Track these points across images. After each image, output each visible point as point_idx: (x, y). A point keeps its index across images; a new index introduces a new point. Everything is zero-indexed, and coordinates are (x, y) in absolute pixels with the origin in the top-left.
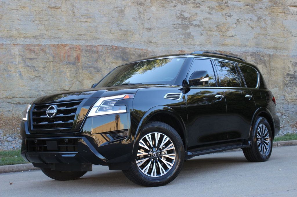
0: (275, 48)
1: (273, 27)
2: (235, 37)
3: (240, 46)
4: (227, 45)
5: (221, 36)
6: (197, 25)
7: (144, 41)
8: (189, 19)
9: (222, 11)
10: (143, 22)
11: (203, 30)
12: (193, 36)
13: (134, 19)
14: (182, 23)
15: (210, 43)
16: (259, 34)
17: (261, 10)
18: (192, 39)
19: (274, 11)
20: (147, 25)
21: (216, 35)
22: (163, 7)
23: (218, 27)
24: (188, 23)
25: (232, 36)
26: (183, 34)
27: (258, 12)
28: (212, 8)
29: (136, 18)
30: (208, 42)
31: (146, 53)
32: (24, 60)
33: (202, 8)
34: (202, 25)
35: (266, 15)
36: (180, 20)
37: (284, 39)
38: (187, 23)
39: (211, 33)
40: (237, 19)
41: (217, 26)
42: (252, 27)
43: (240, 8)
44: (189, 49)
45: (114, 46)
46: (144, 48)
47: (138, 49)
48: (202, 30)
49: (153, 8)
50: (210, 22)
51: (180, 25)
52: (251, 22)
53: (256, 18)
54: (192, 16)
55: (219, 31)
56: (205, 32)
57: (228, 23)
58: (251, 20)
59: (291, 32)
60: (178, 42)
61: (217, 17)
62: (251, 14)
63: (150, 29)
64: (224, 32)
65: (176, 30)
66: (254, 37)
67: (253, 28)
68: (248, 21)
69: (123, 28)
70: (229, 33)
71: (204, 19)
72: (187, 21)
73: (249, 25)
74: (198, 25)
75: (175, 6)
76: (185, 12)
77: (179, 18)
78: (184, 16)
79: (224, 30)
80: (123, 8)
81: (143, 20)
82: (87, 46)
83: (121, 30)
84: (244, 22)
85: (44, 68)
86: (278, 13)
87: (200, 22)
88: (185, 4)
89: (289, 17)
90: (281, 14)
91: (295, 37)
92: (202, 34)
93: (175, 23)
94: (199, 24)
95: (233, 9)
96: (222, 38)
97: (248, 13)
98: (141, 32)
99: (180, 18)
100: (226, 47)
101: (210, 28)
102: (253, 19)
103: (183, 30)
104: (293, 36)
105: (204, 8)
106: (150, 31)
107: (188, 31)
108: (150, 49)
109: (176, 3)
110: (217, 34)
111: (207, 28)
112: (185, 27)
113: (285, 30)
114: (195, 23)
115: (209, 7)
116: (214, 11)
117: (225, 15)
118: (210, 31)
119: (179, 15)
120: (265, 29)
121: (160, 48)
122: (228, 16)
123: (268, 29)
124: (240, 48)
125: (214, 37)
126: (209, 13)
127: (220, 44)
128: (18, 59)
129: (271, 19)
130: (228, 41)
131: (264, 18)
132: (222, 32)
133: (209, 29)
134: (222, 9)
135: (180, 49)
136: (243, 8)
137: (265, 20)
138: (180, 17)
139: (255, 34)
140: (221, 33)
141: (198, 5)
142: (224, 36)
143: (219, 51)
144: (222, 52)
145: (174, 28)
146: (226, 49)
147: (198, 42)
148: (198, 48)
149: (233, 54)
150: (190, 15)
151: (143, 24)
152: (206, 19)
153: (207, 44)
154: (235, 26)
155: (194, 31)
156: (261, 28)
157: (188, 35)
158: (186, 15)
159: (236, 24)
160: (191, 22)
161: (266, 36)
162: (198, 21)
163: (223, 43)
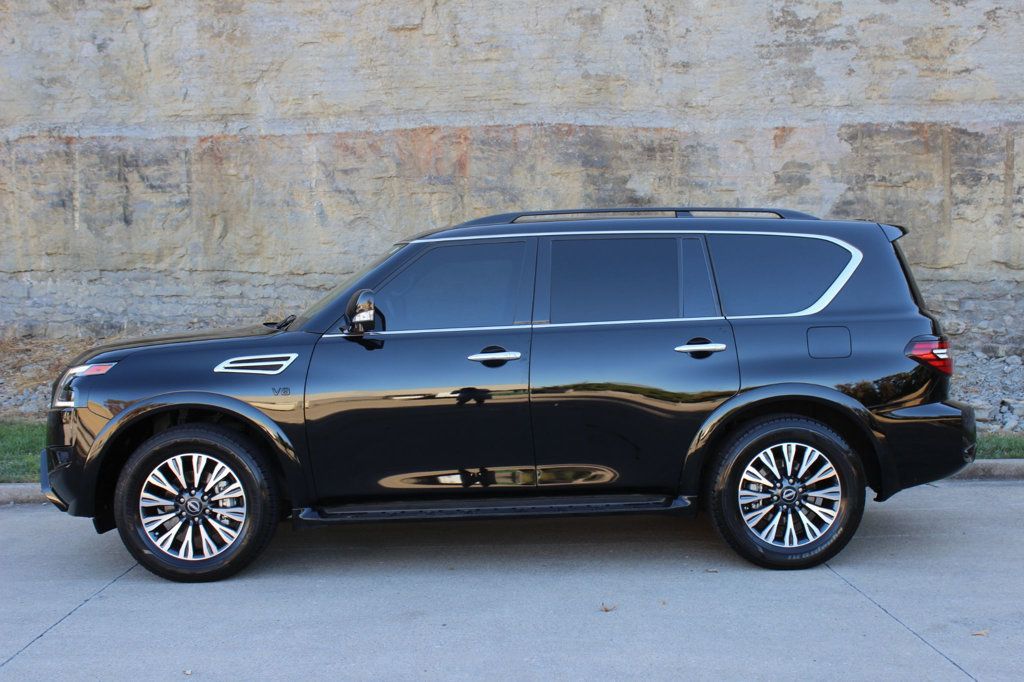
2: (979, 71)
3: (994, 101)
4: (947, 102)
5: (922, 74)
6: (836, 43)
7: (668, 104)
8: (814, 23)
10: (665, 46)
11: (857, 58)
12: (820, 79)
13: (631, 39)
14: (788, 38)
15: (880, 97)
18: (816, 91)
20: (675, 55)
21: (903, 72)
23: (915, 43)
24: (809, 39)
25: (967, 70)
26: (790, 74)
29: (638, 36)
30: (875, 94)
31: (670, 139)
32: (330, 176)
34: (855, 42)
36: (783, 30)
38: (804, 38)
39: (888, 65)
40: (988, 9)
41: (908, 42)
44: (808, 121)
45: (564, 125)
46: (667, 124)
47: (646, 129)
48: (853, 59)
50: (883, 27)
51: (782, 45)
54: (825, 15)
55: (917, 58)
56: (864, 63)
57: (953, 26)
60: (772, 101)
61: (913, 10)
63: (686, 65)
64: (936, 58)
65: (767, 62)
69: (593, 69)
70: (954, 62)
71: (861, 21)
72: (805, 32)
74: (842, 42)
76: (801, 3)
77: (778, 23)
78: (794, 15)
79: (935, 51)
80: (598, 11)
81: (663, 40)
82: (488, 129)
83: (586, 76)
84: (1015, 16)
85: (375, 194)
87: (851, 30)
92: (851, 71)
93: (765, 42)
94: (845, 37)
96: (928, 79)
98: (657, 77)
99: (782, 24)
100: (943, 109)
101: (881, 48)
103: (790, 61)
106: (685, 73)
107: (807, 62)
108: (685, 128)
110: (906, 67)
111: (873, 51)
112: (799, 51)
114: (834, 34)
118: (883, 57)
119: (778, 14)
121: (719, 124)
122: (957, 3)
124: (996, 109)
125: (898, 78)
127: (919, 99)
128: (316, 174)
130: (951, 87)
132: (926, 57)
133: (878, 54)
135: (780, 124)
138: (782, 19)
140: (922, 63)
142: (933, 71)
143: (913, 124)
144: (922, 125)
145: (762, 57)
146: (942, 115)
147: (837, 99)
148: (839, 117)
149: (964, 132)
150: (817, 13)
151: (663, 52)
152: (872, 19)
153: (870, 101)
154: (978, 33)
155: (825, 62)
157: (803, 77)
158: (804, 12)
159: (979, 27)
160: (819, 34)
162: (842, 29)
163: (933, 96)
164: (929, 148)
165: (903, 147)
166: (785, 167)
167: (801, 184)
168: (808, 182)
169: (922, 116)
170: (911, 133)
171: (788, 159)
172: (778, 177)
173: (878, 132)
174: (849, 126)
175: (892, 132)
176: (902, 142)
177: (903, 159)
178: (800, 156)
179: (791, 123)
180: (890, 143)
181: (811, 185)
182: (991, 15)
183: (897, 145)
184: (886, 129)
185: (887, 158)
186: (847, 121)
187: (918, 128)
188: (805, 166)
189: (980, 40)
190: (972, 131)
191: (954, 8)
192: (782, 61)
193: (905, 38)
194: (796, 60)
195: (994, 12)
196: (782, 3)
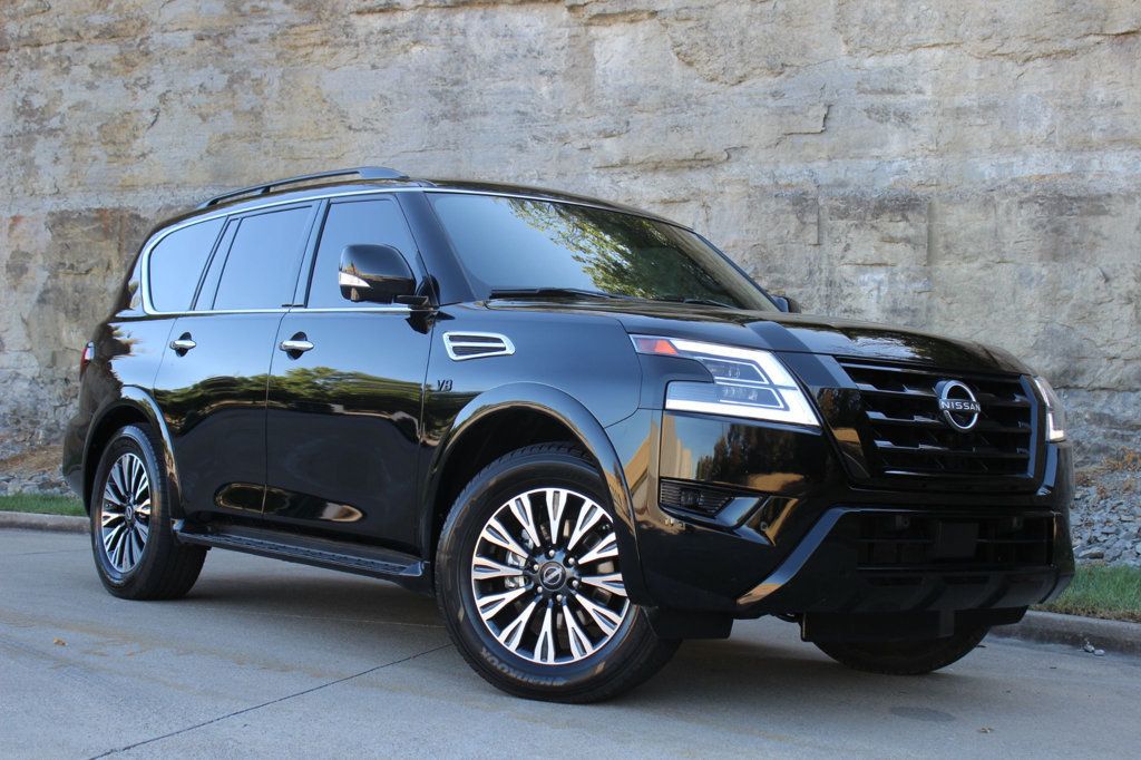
1: (286, 103)
2: (151, 155)
3: (166, 184)
4: (132, 187)
5: (110, 159)
6: (52, 132)
8: (43, 113)
9: (128, 71)
11: (64, 145)
12: (38, 167)
14: (24, 128)
15: (79, 184)
16: (226, 137)
17: (253, 46)
18: (35, 179)
19: (297, 43)
21: (95, 159)
23: (105, 129)
24: (37, 127)
25: (144, 155)
26: (23, 164)
27: (239, 57)
28: (102, 67)
30: (75, 183)
33: (75, 70)
34: (62, 130)
35: (266, 63)
36: (21, 119)
37: (321, 143)
38: (35, 127)
39: (85, 152)
40: (161, 92)
41: (100, 128)
42: (201, 115)
43: (184, 53)
44: (34, 210)
48: (60, 147)
50: (84, 114)
51: (20, 135)
52: (203, 96)
53: (221, 81)
54: (51, 104)
55: (106, 144)
56: (67, 151)
57: (137, 111)
58: (200, 92)
59: (343, 116)
60: (12, 190)
61: (110, 97)
62: (211, 67)
64: (122, 143)
65: (10, 152)
66: (208, 152)
67: (204, 118)
68: (189, 96)
70: (138, 146)
71: (70, 108)
72: (35, 122)
73: (192, 108)
74: (56, 130)
75: (17, 78)
76: (37, 92)
77: (19, 112)
78: (29, 104)
79: (122, 137)
84: (179, 98)
86: (309, 50)
87: (63, 118)
88: (37, 68)
89: (345, 54)
90: (319, 51)
91: (359, 130)
92: (57, 160)
93: (10, 132)
94: (59, 125)
95: (162, 60)
96: (115, 165)
97: (199, 66)
99: (22, 113)
101: (80, 134)
102: (208, 84)
103: (23, 150)
104: (350, 128)
105: (81, 71)
107: (32, 152)
109: (19, 69)
110: (98, 153)
111: (74, 138)
112: (27, 139)
113: (326, 107)
114: (54, 123)
115: (92, 66)
116: (106, 75)
117: (135, 84)
118: (81, 143)
119: (20, 104)
120: (256, 114)
122: (144, 87)
123: (266, 114)
124: (168, 193)
125: (92, 165)
126: (91, 86)
127: (111, 185)
129: (283, 77)
130: (139, 172)
131: (256, 73)
132: (114, 143)
133: (78, 141)
134: (129, 65)
135: (14, 214)
136: (191, 51)
137: (258, 82)
138: (22, 109)
139: (210, 138)
140: (111, 149)
141: (66, 64)
142: (119, 156)
143: (98, 210)
144: (106, 210)
145: (7, 147)
146: (129, 202)
147: (47, 187)
148: (51, 205)
149: (138, 217)
150: (45, 101)
152: (76, 107)
153: (72, 189)
154: (150, 117)
155: (42, 151)
156: (235, 113)
157: (29, 166)
158: (38, 101)
159: (152, 111)
160: (45, 123)
161: (255, 141)
162: (59, 117)
163: (120, 182)
164: (107, 234)
165: (87, 234)
166: (13, 255)
167: (22, 273)
168: (27, 269)
169: (109, 202)
170: (96, 219)
171: (14, 248)
172: (7, 266)
173: (68, 219)
174: (53, 214)
175: (81, 218)
176: (85, 229)
177: (88, 246)
178: (24, 246)
179: (22, 213)
180: (78, 230)
181: (30, 274)
182: (163, 98)
183: (83, 232)
184: (76, 216)
185: (76, 245)
186: (54, 209)
187: (101, 214)
188: (26, 255)
189: (153, 124)
190: (142, 216)
191: (141, 92)
192: (19, 151)
193: (99, 124)
194: (27, 149)
195: (164, 94)
196: (24, 92)
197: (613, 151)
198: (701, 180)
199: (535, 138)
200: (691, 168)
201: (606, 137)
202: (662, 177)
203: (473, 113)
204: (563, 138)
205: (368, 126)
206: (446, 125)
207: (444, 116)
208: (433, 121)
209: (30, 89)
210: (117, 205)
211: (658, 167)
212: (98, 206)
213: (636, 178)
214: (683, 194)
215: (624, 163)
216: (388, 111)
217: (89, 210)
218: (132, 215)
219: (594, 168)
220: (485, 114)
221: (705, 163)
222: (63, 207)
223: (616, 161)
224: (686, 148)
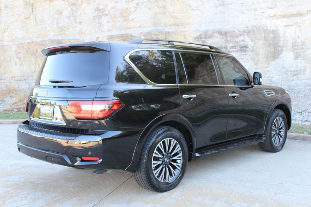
0: (176, 25)
1: (173, 4)
2: (135, 20)
3: (140, 27)
4: (130, 28)
5: (123, 21)
6: (106, 15)
7: (77, 33)
8: (103, 10)
10: (76, 18)
11: (110, 18)
12: (103, 24)
13: (68, 17)
14: (98, 14)
15: (115, 28)
16: (156, 13)
18: (102, 27)
20: (78, 20)
21: (119, 21)
22: (88, 3)
25: (133, 20)
26: (98, 23)
29: (69, 16)
32: (17, 54)
34: (109, 14)
36: (97, 12)
37: (184, 14)
38: (101, 14)
39: (116, 19)
41: (120, 13)
42: (149, 8)
44: (102, 35)
45: (54, 40)
46: (78, 38)
47: (73, 39)
49: (83, 6)
50: (115, 10)
51: (97, 16)
54: (105, 7)
57: (130, 8)
58: (148, 2)
59: (190, 6)
60: (96, 30)
61: (122, 5)
63: (80, 23)
64: (126, 17)
65: (94, 21)
66: (151, 18)
67: (150, 9)
68: (145, 4)
69: (60, 25)
70: (131, 17)
71: (111, 8)
72: (101, 12)
73: (146, 6)
74: (107, 14)
75: (94, 1)
76: (100, 5)
77: (96, 10)
78: (99, 8)
79: (126, 15)
80: (61, 11)
82: (42, 41)
83: (58, 27)
84: (142, 4)
85: (24, 58)
91: (195, 10)
92: (108, 22)
93: (94, 15)
96: (125, 22)
98: (74, 26)
100: (130, 30)
101: (114, 15)
104: (192, 10)
106: (81, 25)
107: (101, 20)
108: (81, 39)
110: (120, 19)
112: (99, 17)
113: (185, 4)
117: (129, 1)
118: (115, 17)
119: (96, 8)
120: (164, 7)
123: (167, 7)
124: (140, 29)
125: (118, 23)
126: (116, 2)
127: (124, 28)
128: (14, 54)
130: (130, 24)
132: (124, 17)
135: (97, 36)
139: (152, 14)
140: (123, 18)
142: (126, 20)
143: (121, 35)
144: (123, 35)
145: (93, 19)
146: (129, 32)
147: (106, 29)
149: (132, 36)
150: (103, 7)
151: (75, 20)
152: (113, 8)
153: (113, 29)
154: (134, 10)
155: (104, 20)
156: (159, 7)
157: (101, 24)
158: (101, 7)
159: (135, 8)
160: (104, 13)
161: (165, 14)
162: (108, 11)
163: (126, 27)
164: (124, 40)
169: (124, 32)
170: (121, 37)
173: (113, 37)
175: (117, 37)
176: (118, 39)
179: (99, 36)
180: (116, 40)
182: (137, 4)
184: (115, 36)
186: (108, 35)
187: (122, 35)
189: (135, 11)
190: (134, 35)
191: (130, 3)
192: (97, 20)
193: (119, 12)
194: (99, 20)
195: (138, 3)
196: (97, 5)
197: (271, 12)
198: (298, 20)
199: (247, 10)
200: (294, 16)
201: (269, 9)
202: (285, 19)
203: (228, 4)
204: (255, 10)
205: (198, 9)
206: (221, 8)
207: (220, 5)
208: (217, 7)
209: (99, 4)
210: (126, 33)
211: (284, 17)
212: (121, 33)
213: (277, 20)
214: (292, 23)
215: (275, 16)
216: (203, 4)
217: (119, 35)
218: (130, 35)
219: (265, 17)
220: (232, 4)
221: (299, 15)
222: (111, 34)
223: (272, 15)
224: (294, 11)
